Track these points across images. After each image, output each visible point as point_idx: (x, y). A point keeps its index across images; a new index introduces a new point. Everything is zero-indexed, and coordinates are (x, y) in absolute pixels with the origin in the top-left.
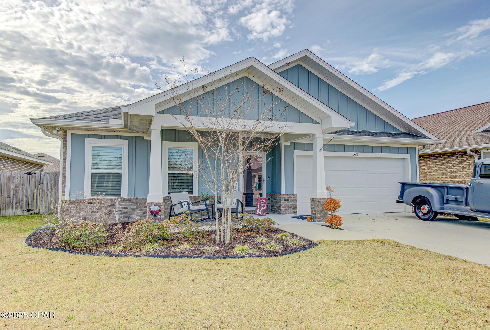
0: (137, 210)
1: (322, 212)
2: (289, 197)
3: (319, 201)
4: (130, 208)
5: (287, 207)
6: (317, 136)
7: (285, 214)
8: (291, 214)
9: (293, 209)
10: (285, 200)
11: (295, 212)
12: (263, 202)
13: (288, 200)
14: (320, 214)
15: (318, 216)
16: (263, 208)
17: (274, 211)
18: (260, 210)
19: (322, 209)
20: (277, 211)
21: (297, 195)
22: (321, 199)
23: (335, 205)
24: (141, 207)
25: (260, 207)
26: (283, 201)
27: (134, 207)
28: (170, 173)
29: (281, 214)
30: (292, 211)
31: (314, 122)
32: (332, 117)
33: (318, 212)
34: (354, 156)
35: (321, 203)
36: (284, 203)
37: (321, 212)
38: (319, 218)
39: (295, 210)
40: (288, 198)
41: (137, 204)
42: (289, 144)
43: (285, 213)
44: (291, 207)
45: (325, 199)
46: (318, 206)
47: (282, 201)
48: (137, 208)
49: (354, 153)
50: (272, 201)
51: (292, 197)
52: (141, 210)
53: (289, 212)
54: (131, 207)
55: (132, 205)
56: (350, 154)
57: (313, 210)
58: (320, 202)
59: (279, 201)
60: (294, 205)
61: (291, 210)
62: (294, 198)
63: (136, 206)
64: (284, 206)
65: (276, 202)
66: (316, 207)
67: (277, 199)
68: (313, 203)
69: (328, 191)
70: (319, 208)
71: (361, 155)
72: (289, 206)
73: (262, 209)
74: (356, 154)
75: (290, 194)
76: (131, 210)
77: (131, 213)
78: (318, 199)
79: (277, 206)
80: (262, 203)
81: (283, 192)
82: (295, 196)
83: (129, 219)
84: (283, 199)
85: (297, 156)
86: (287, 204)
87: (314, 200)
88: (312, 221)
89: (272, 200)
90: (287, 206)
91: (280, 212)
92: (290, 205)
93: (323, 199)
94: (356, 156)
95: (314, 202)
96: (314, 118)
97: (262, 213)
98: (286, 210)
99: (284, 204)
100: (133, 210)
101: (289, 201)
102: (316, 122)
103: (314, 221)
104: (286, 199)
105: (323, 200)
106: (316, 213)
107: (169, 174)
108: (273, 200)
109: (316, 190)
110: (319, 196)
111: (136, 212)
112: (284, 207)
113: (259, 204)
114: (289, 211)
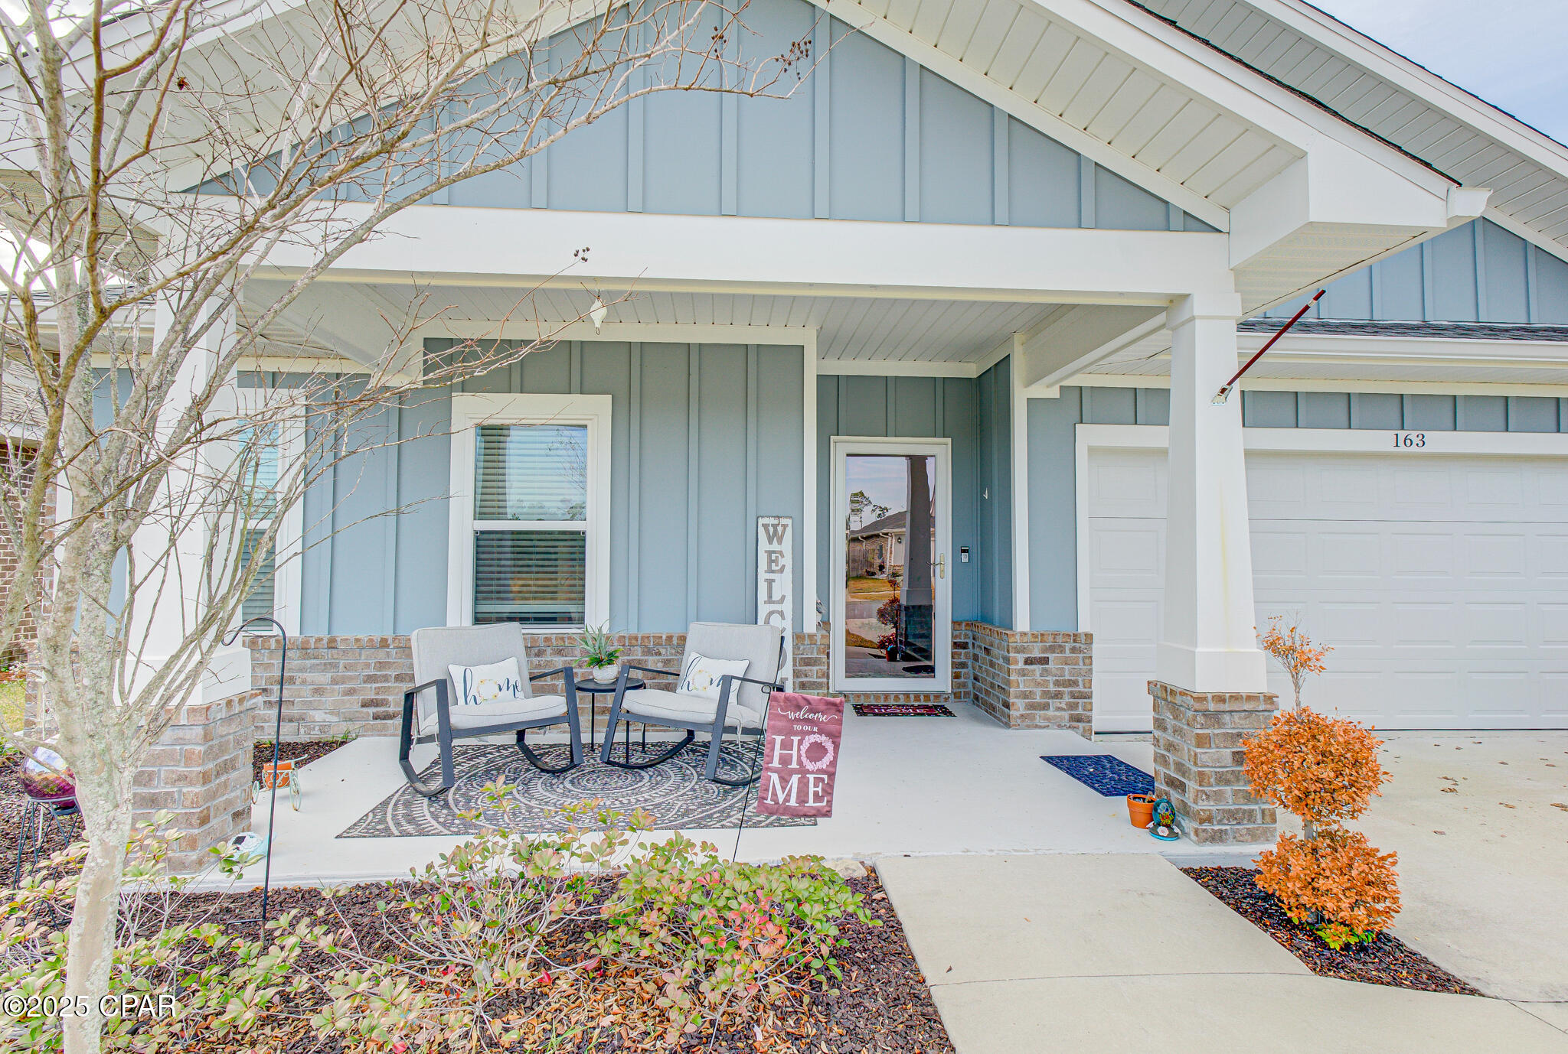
0: (333, 690)
1: (1228, 783)
2: (1051, 649)
3: (1206, 714)
4: (304, 682)
5: (1038, 694)
6: (1198, 306)
7: (1028, 727)
8: (1060, 727)
9: (1072, 706)
10: (1028, 662)
11: (1079, 720)
12: (807, 721)
13: (1045, 661)
14: (1219, 796)
15: (1204, 805)
16: (810, 766)
17: (985, 703)
18: (784, 781)
19: (1229, 760)
20: (994, 709)
21: (1089, 637)
22: (1220, 698)
23: (1339, 774)
24: (351, 678)
25: (785, 760)
26: (1021, 665)
27: (323, 678)
28: (482, 532)
29: (1007, 725)
30: (1066, 715)
31: (1176, 220)
32: (1311, 158)
33: (1201, 778)
34: (1402, 449)
35: (1221, 725)
36: (1022, 673)
37: (1222, 779)
38: (1209, 820)
39: (1080, 711)
40: (1045, 650)
41: (335, 666)
42: (1054, 394)
43: (1028, 722)
44: (1058, 695)
45: (1250, 698)
46: (1202, 741)
47: (1016, 662)
48: (334, 682)
49: (1402, 434)
50: (976, 658)
51: (1068, 646)
52: (351, 692)
53: (1048, 719)
54: (309, 676)
55: (313, 668)
56: (1381, 440)
57: (1172, 758)
58: (1214, 717)
59: (1001, 661)
60: (1075, 683)
61: (1059, 709)
62: (1073, 650)
63: (329, 675)
64: (1022, 688)
65: (992, 665)
66: (1188, 747)
67: (995, 651)
68: (1168, 717)
69: (1278, 662)
70: (1206, 755)
71: (1440, 441)
72: (1052, 688)
73: (803, 771)
74: (1416, 440)
75: (1055, 635)
76: (306, 691)
77: (309, 705)
78: (1201, 699)
79: (992, 685)
80: (803, 734)
81: (1022, 622)
82: (1081, 643)
83: (302, 730)
84: (1021, 657)
85: (1092, 451)
86: (1039, 679)
87: (1178, 700)
88: (1163, 831)
89: (977, 651)
90: (1038, 691)
91: (1003, 713)
92: (1057, 683)
93: (1236, 697)
94: (1414, 449)
95: (1175, 710)
96: (1180, 199)
97: (802, 798)
98: (1032, 706)
99: (1021, 682)
100: (318, 691)
101: (1051, 666)
102: (1193, 223)
103: (1173, 836)
104: (1037, 654)
105: (1235, 706)
106: (1192, 785)
107: (480, 537)
108: (982, 654)
109: (1193, 641)
110: (1205, 682)
111: (329, 700)
112: (1025, 695)
113: (779, 739)
114: (1051, 713)
